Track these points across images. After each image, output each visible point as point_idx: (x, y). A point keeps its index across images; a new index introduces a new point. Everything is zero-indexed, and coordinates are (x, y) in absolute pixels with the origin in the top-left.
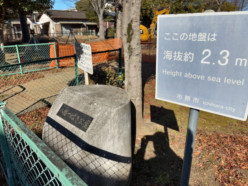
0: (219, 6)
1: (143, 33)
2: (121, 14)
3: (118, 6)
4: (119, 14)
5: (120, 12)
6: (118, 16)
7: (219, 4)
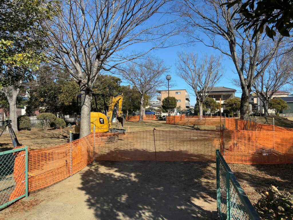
0: (142, 95)
1: (103, 123)
2: (89, 99)
3: (85, 89)
4: (86, 98)
5: (88, 96)
6: (85, 102)
7: (142, 94)
